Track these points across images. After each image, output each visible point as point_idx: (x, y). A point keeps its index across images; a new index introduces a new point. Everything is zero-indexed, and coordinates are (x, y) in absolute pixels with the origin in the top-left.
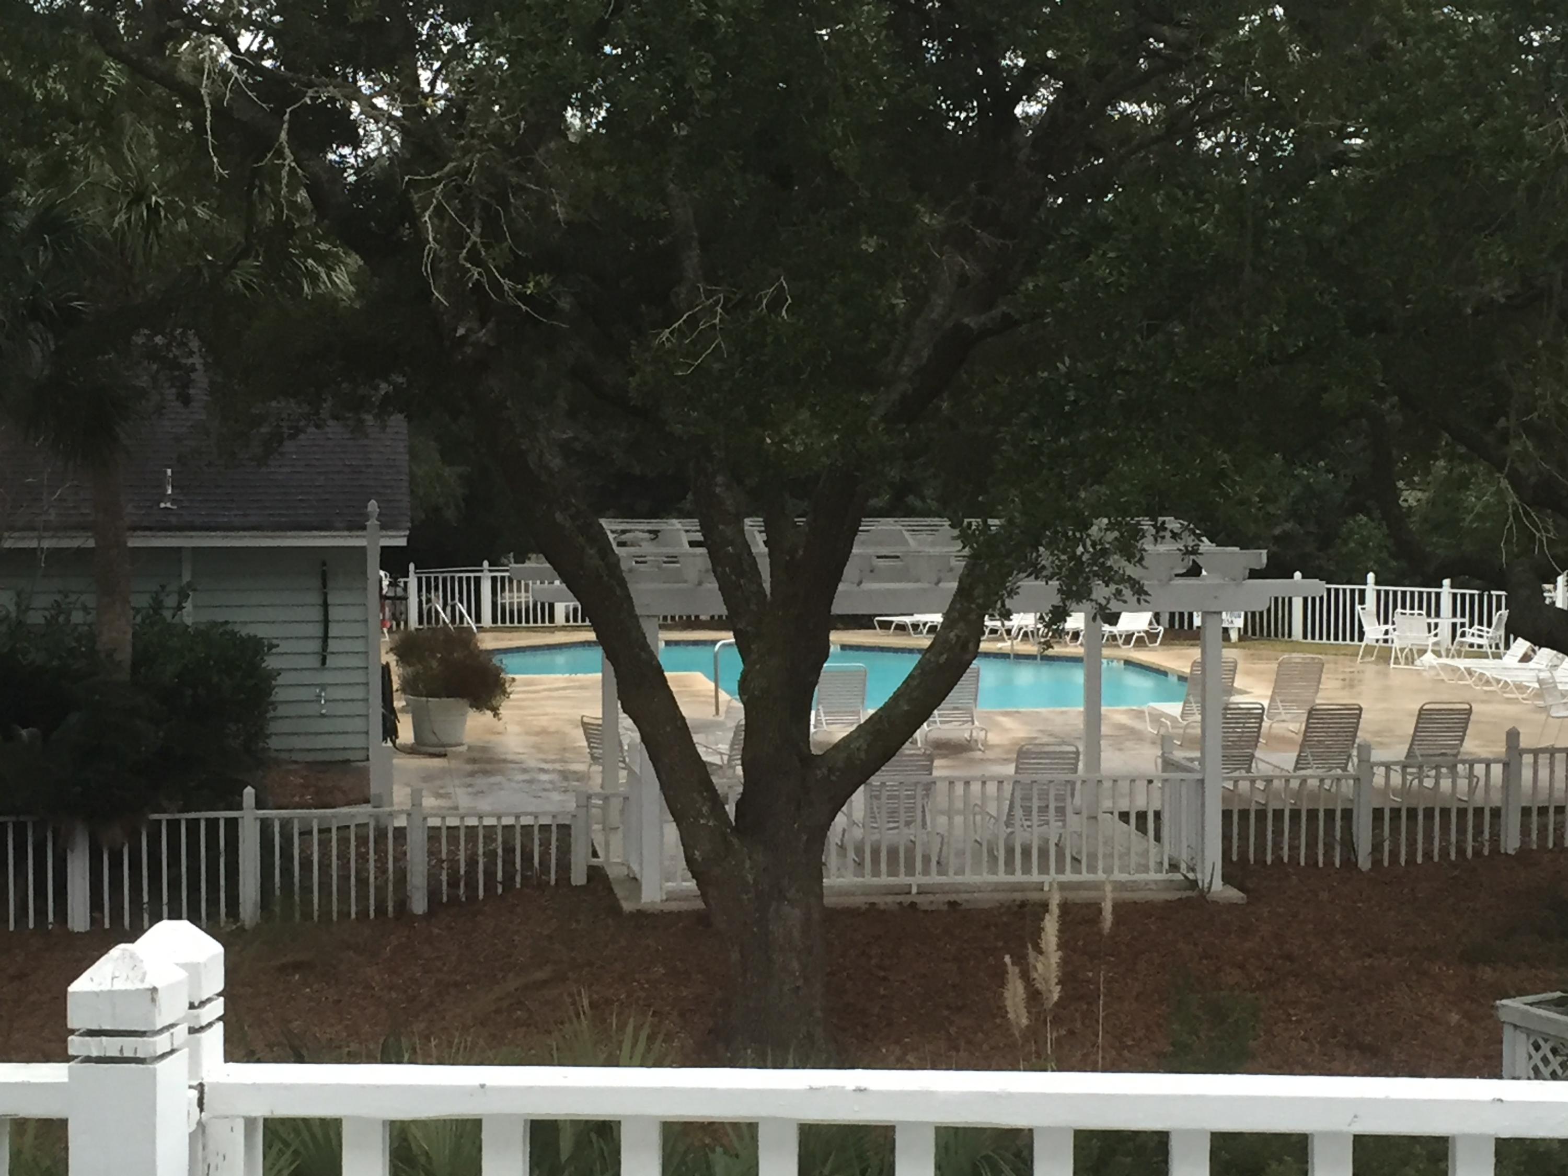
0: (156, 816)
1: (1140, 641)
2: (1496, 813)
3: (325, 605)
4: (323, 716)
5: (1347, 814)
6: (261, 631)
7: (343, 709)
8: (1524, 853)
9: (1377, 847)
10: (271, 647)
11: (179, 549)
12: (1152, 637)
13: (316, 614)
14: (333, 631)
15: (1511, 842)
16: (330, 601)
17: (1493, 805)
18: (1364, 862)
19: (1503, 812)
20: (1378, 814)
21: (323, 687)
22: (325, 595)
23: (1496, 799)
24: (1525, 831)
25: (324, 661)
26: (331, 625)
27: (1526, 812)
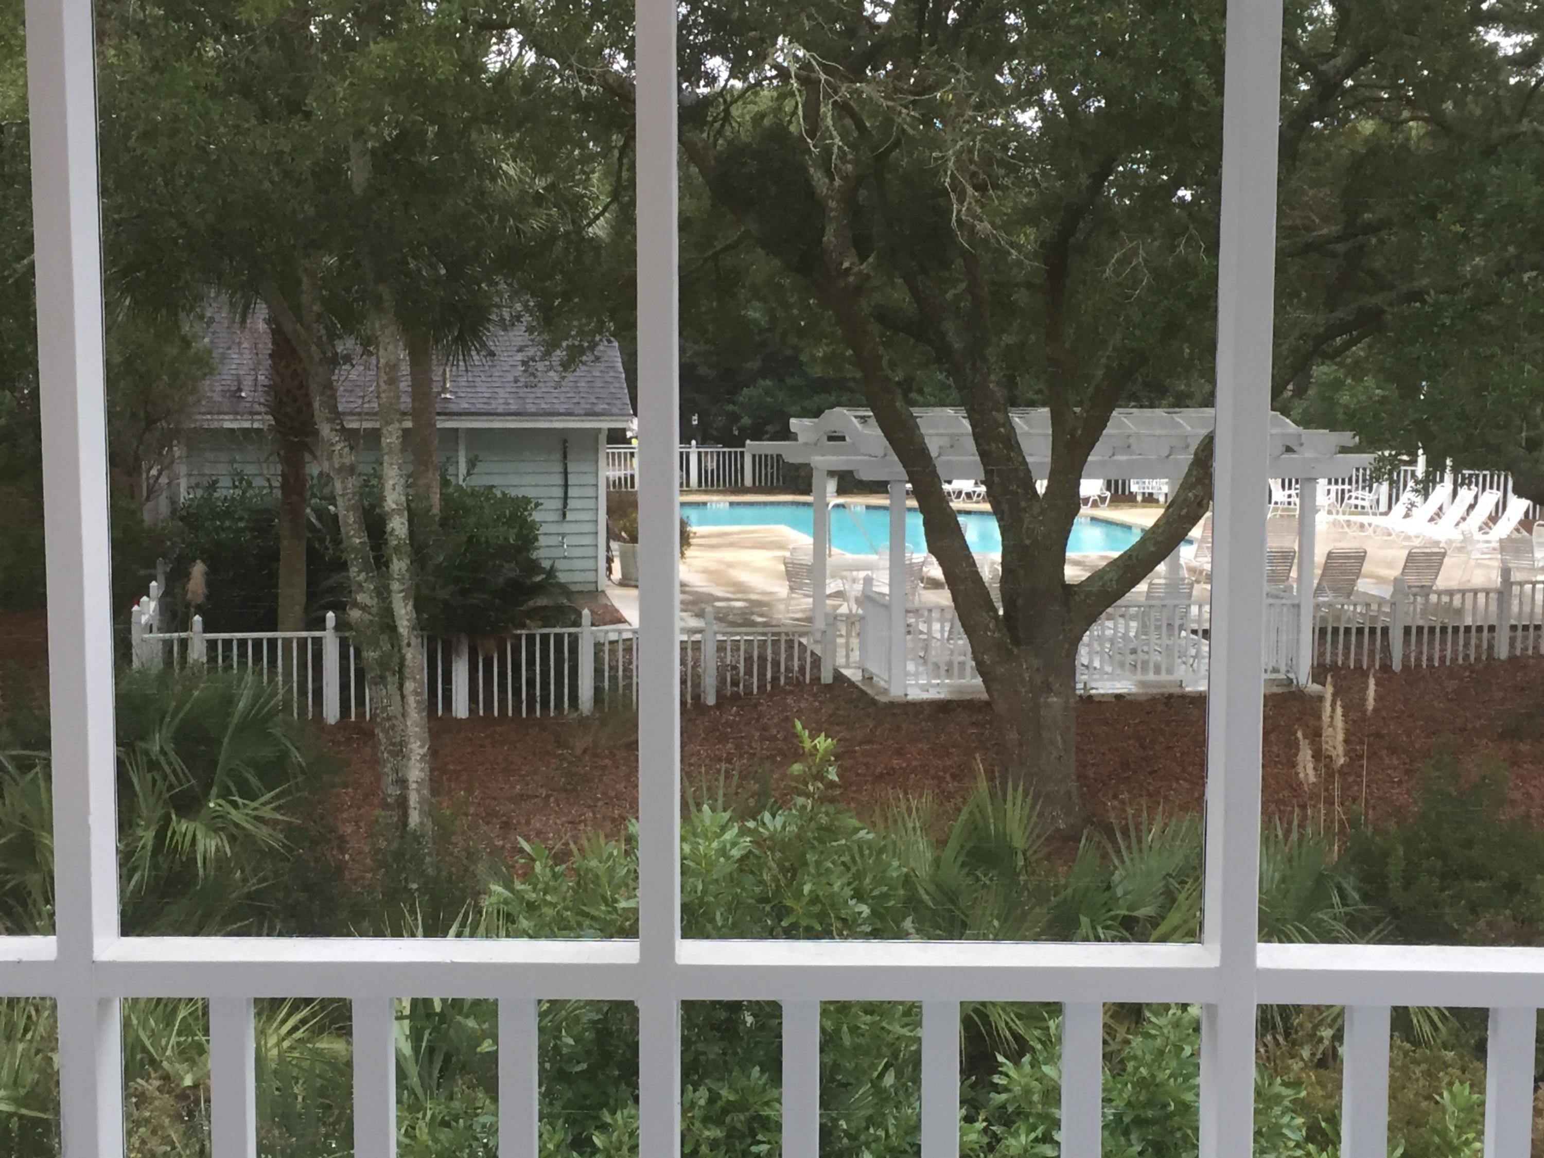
0: (519, 632)
1: (1095, 502)
2: (1492, 629)
3: (566, 473)
4: (565, 558)
5: (1385, 630)
6: (530, 493)
7: (577, 552)
8: (1512, 658)
9: (1406, 657)
10: (537, 505)
11: (457, 430)
12: (1103, 499)
13: (558, 480)
14: (572, 492)
15: (1503, 652)
16: (569, 470)
17: (1491, 623)
18: (1397, 666)
19: (1497, 629)
20: (1407, 630)
21: (563, 535)
22: (566, 465)
23: (1493, 621)
24: (1512, 641)
25: (564, 515)
26: (569, 489)
27: (1514, 628)
